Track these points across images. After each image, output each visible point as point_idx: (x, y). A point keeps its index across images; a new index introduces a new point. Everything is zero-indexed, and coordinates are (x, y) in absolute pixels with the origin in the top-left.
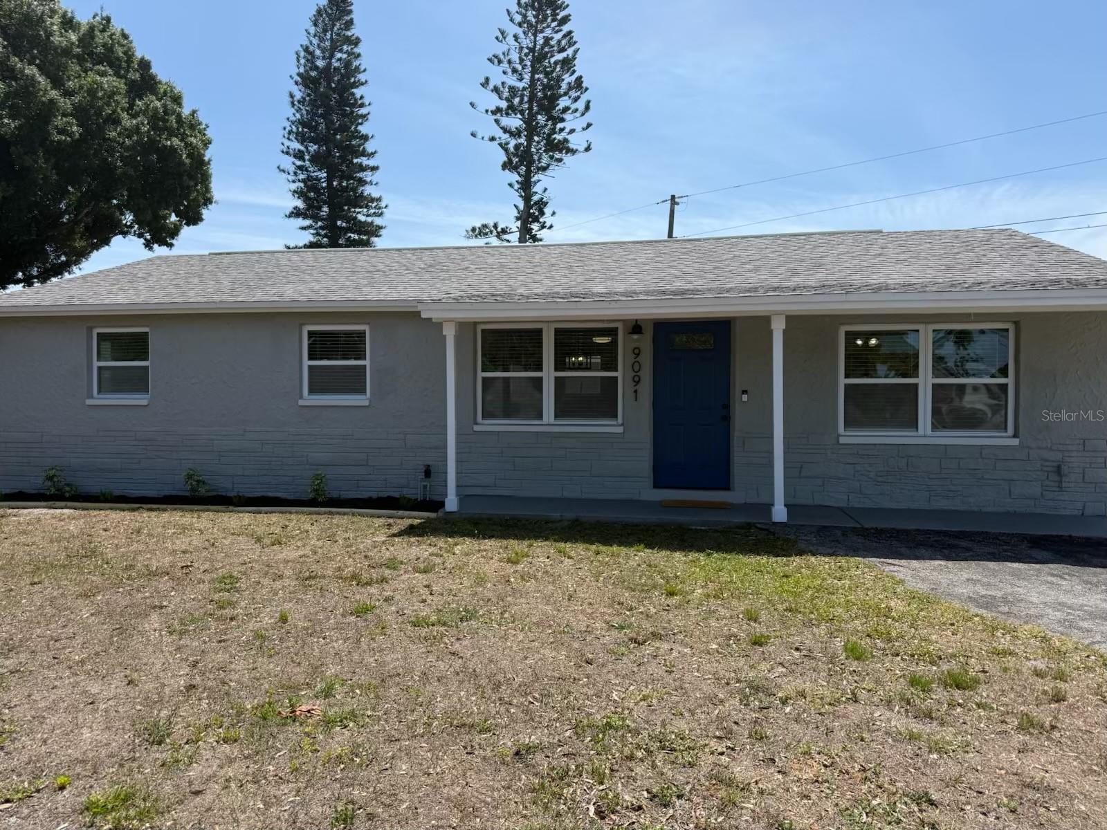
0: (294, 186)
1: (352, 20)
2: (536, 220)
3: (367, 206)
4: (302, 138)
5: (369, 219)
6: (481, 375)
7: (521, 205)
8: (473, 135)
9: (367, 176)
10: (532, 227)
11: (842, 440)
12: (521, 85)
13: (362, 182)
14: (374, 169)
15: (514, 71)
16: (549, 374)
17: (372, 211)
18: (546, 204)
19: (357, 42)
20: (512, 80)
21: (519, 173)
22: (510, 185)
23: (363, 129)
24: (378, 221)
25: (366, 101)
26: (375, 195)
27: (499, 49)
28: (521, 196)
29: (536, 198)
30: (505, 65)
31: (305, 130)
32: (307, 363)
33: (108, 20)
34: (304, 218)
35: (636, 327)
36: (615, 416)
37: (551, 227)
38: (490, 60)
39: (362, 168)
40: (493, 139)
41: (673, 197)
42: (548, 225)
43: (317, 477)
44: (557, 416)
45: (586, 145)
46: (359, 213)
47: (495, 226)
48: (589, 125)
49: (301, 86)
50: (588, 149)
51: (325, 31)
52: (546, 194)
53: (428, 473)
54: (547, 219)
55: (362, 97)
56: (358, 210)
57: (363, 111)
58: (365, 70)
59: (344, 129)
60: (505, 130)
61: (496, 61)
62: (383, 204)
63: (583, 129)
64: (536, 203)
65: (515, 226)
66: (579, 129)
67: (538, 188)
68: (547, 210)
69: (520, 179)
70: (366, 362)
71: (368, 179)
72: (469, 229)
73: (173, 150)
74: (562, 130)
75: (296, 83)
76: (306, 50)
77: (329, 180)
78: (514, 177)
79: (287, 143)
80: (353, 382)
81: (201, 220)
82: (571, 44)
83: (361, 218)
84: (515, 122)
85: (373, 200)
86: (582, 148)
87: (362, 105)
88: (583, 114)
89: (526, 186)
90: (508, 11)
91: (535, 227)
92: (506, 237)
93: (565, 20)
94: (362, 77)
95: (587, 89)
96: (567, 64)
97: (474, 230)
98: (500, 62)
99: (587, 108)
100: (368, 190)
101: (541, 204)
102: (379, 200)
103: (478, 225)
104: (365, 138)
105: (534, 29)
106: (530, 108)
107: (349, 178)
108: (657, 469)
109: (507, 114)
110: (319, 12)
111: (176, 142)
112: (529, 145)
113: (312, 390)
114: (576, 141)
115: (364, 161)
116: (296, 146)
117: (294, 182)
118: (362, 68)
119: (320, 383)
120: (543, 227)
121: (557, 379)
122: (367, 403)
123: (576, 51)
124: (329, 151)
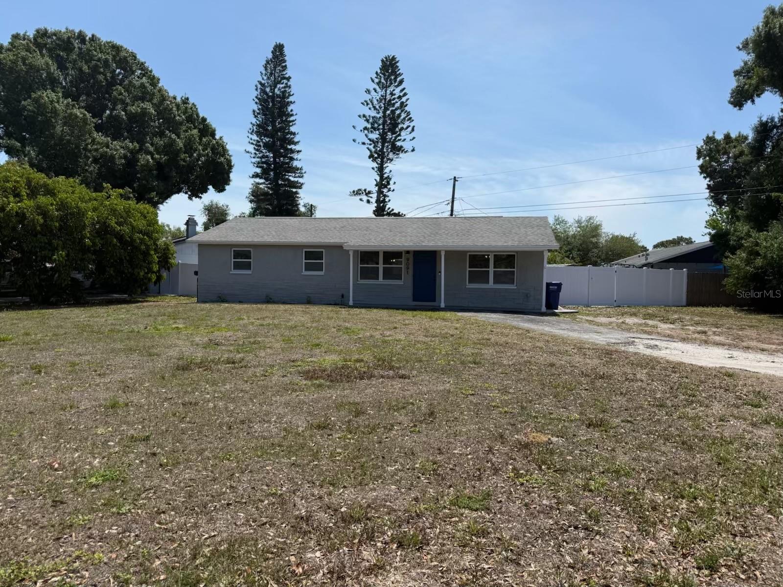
0: (254, 160)
1: (286, 66)
2: (386, 186)
3: (294, 172)
4: (259, 134)
5: (296, 179)
6: (360, 266)
7: (378, 178)
8: (354, 141)
9: (295, 156)
10: (384, 190)
11: (467, 287)
12: (378, 116)
13: (292, 159)
14: (299, 152)
15: (375, 108)
16: (381, 266)
17: (297, 175)
18: (390, 179)
19: (289, 79)
20: (373, 113)
21: (377, 163)
22: (373, 168)
23: (292, 129)
24: (300, 180)
25: (294, 113)
26: (299, 166)
27: (367, 97)
28: (378, 175)
29: (385, 176)
30: (370, 106)
31: (261, 130)
32: (304, 261)
33: (188, 99)
34: (260, 178)
35: (408, 252)
36: (401, 279)
37: (394, 190)
38: (362, 103)
39: (292, 151)
40: (364, 144)
41: (455, 177)
42: (392, 189)
43: (309, 297)
44: (383, 279)
45: (412, 148)
46: (290, 176)
47: (365, 190)
48: (414, 138)
49: (259, 105)
50: (413, 150)
51: (271, 74)
52: (391, 173)
53: (343, 296)
54: (391, 186)
55: (292, 111)
56: (289, 174)
57: (292, 119)
58: (293, 95)
59: (282, 129)
60: (370, 140)
61: (365, 103)
62: (303, 171)
63: (411, 140)
64: (386, 178)
65: (375, 189)
66: (408, 139)
67: (387, 170)
68: (391, 182)
69: (377, 166)
70: (323, 261)
71: (295, 157)
72: (352, 191)
73: (221, 163)
74: (399, 140)
75: (256, 103)
76: (261, 83)
77: (274, 157)
78: (375, 165)
79: (250, 136)
80: (319, 267)
81: (225, 190)
82: (405, 94)
83: (292, 179)
84: (375, 136)
85: (298, 169)
86: (410, 150)
87: (292, 115)
88: (410, 133)
89: (381, 170)
90: (371, 78)
91: (385, 190)
92: (370, 195)
93: (401, 82)
94: (291, 99)
95: (413, 121)
96: (403, 105)
97: (354, 192)
98: (367, 104)
99: (413, 130)
100: (295, 164)
101: (389, 178)
102: (301, 169)
103: (356, 189)
104: (294, 134)
105: (385, 87)
106: (384, 129)
107: (285, 157)
108: (414, 295)
109: (372, 132)
110: (268, 62)
111: (222, 159)
112: (383, 148)
113: (306, 270)
114: (407, 145)
115: (293, 147)
116: (255, 137)
117: (254, 158)
118: (292, 93)
119: (309, 267)
120: (389, 190)
121: (384, 267)
122: (323, 274)
123: (407, 100)
124: (274, 142)
